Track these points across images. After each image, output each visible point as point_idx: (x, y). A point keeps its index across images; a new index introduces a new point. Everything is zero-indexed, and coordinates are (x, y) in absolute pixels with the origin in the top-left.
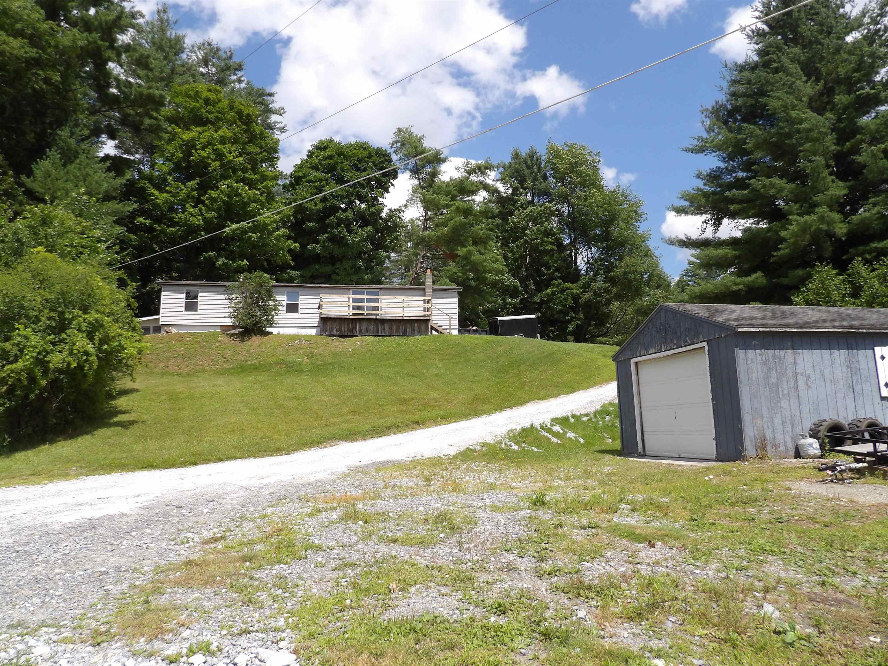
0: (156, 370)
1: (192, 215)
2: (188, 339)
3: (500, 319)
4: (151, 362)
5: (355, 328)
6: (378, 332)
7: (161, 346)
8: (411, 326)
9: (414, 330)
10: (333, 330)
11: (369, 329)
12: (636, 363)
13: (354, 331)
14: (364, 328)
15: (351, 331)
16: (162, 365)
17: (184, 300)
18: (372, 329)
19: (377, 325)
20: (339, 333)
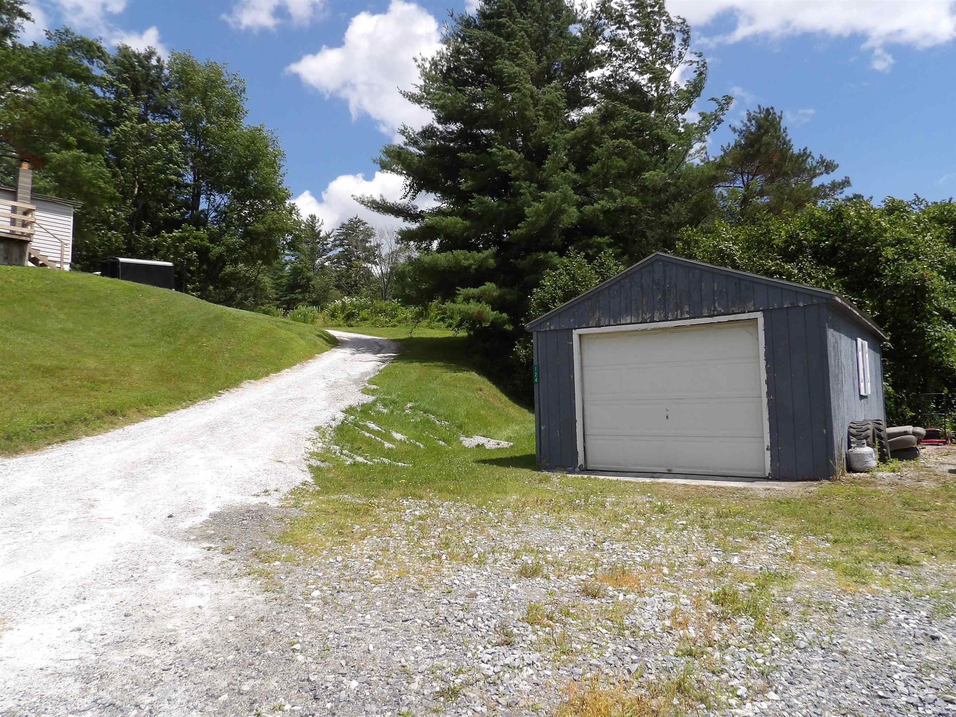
3: (122, 260)
12: (580, 336)
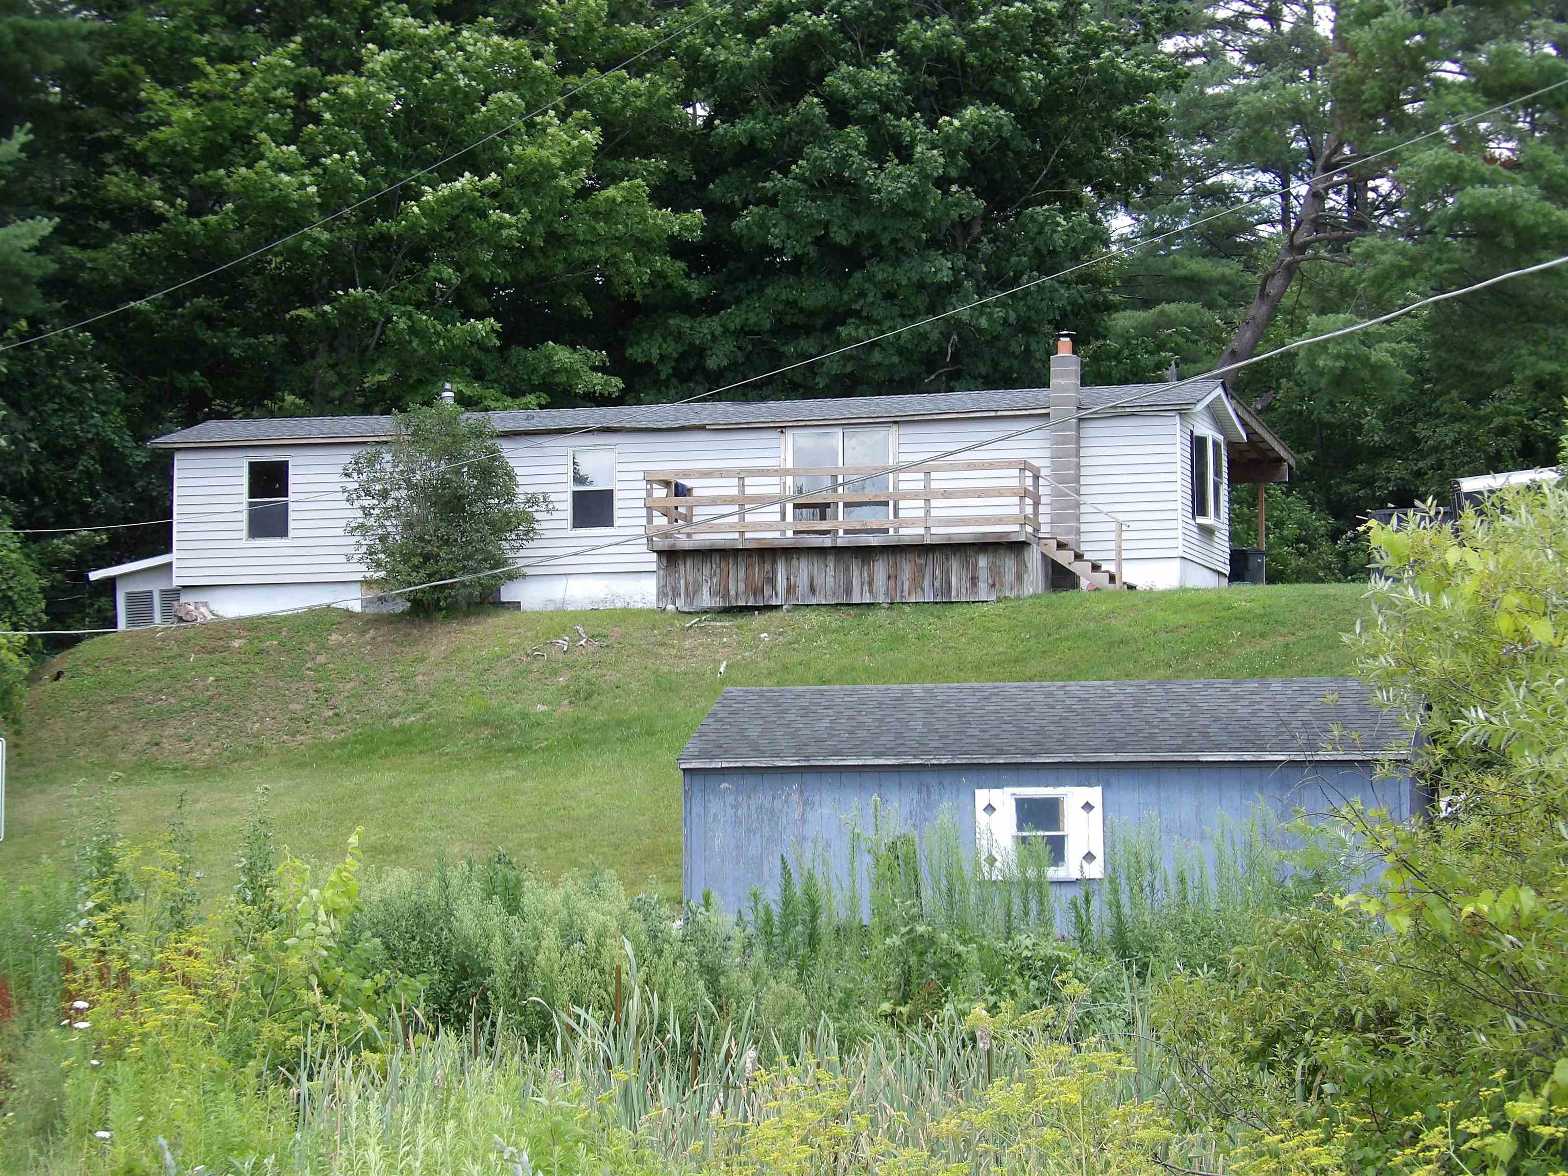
0: (122, 756)
1: (281, 169)
2: (236, 644)
4: (115, 728)
5: (772, 581)
6: (848, 591)
7: (153, 671)
8: (965, 564)
9: (974, 581)
10: (698, 590)
11: (818, 582)
13: (767, 591)
14: (802, 581)
15: (758, 592)
16: (144, 738)
17: (245, 498)
18: (830, 581)
19: (847, 569)
20: (718, 602)
